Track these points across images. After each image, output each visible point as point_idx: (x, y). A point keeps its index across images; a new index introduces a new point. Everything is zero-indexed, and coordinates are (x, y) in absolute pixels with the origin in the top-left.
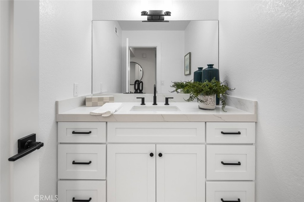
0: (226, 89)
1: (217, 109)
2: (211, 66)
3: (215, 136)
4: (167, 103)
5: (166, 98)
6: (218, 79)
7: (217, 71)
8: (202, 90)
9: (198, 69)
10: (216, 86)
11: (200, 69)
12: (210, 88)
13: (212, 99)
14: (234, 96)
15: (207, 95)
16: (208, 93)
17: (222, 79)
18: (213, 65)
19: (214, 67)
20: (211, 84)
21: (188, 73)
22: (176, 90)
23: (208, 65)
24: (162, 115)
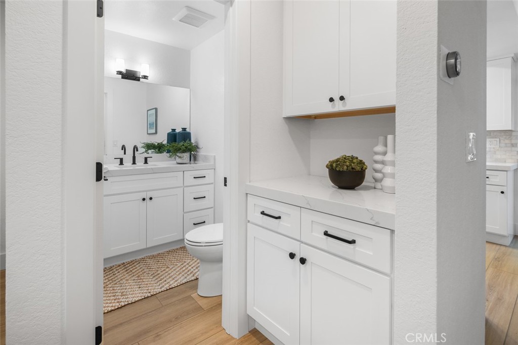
0: (196, 148)
1: (190, 163)
2: (184, 129)
3: (190, 180)
4: (146, 162)
5: (145, 158)
6: (190, 140)
7: (189, 134)
8: (180, 149)
9: (171, 131)
10: (190, 145)
11: (174, 130)
12: (186, 147)
13: (186, 155)
14: (202, 153)
15: (183, 153)
16: (184, 151)
17: (193, 141)
18: (186, 129)
19: (187, 130)
20: (186, 144)
21: (154, 132)
22: (146, 151)
23: (182, 129)
24: (152, 168)
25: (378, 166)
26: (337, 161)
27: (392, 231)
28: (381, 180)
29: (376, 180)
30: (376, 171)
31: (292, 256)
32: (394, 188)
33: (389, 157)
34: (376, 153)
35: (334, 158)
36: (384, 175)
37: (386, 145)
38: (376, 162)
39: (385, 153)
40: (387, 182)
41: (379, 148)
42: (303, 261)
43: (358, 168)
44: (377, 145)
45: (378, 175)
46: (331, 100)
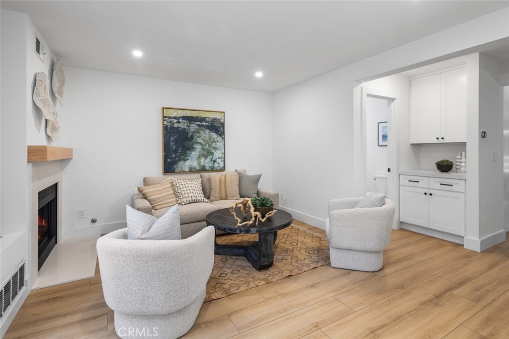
25: (458, 164)
26: (441, 161)
27: (465, 180)
28: (459, 169)
29: (457, 169)
30: (457, 165)
31: (426, 194)
32: (466, 171)
33: (463, 160)
34: (457, 159)
35: (438, 161)
36: (461, 167)
37: (461, 156)
38: (457, 162)
39: (461, 159)
40: (462, 169)
41: (459, 157)
42: (431, 194)
43: (450, 164)
44: (457, 155)
45: (459, 167)
46: (438, 138)
